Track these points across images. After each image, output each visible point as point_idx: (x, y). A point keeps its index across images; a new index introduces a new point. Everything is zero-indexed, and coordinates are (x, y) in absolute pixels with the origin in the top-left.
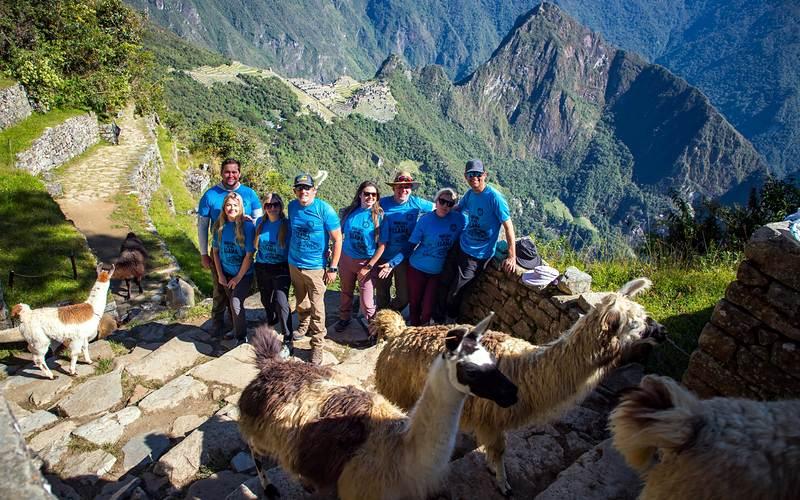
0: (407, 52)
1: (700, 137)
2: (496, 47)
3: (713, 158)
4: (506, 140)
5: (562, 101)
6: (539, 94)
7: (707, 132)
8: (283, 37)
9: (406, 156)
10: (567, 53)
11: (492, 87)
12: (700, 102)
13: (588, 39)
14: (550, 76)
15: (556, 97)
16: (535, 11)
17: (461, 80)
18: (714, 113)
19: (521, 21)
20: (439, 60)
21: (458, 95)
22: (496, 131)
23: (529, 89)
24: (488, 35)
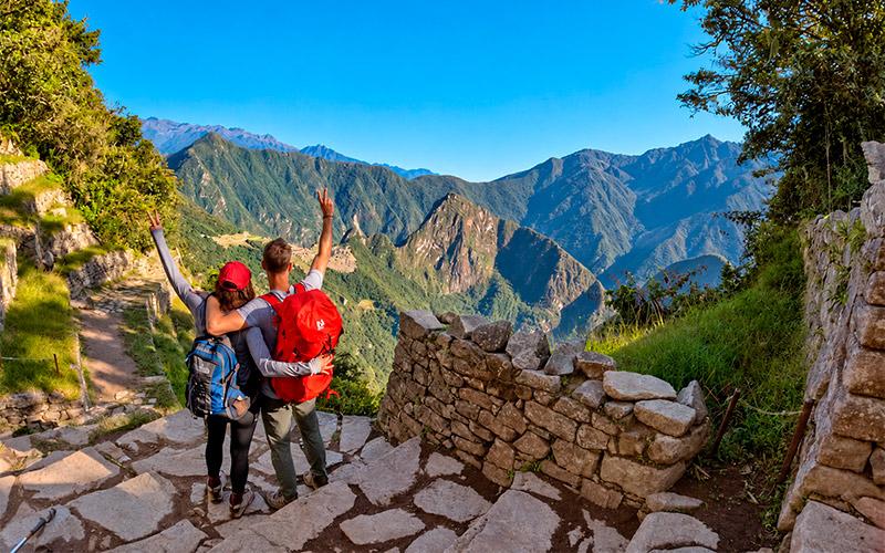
0: (363, 226)
1: (558, 268)
2: (422, 221)
3: (568, 281)
4: (434, 283)
5: (470, 252)
6: (453, 250)
7: (561, 264)
8: (278, 216)
9: (364, 298)
10: (469, 223)
11: (422, 246)
12: (554, 249)
13: (481, 214)
14: (459, 238)
15: (465, 251)
16: (446, 198)
17: (400, 243)
18: (564, 253)
19: (437, 204)
20: (385, 230)
21: (398, 252)
22: (426, 276)
23: (446, 247)
24: (417, 213)
